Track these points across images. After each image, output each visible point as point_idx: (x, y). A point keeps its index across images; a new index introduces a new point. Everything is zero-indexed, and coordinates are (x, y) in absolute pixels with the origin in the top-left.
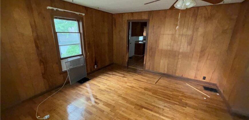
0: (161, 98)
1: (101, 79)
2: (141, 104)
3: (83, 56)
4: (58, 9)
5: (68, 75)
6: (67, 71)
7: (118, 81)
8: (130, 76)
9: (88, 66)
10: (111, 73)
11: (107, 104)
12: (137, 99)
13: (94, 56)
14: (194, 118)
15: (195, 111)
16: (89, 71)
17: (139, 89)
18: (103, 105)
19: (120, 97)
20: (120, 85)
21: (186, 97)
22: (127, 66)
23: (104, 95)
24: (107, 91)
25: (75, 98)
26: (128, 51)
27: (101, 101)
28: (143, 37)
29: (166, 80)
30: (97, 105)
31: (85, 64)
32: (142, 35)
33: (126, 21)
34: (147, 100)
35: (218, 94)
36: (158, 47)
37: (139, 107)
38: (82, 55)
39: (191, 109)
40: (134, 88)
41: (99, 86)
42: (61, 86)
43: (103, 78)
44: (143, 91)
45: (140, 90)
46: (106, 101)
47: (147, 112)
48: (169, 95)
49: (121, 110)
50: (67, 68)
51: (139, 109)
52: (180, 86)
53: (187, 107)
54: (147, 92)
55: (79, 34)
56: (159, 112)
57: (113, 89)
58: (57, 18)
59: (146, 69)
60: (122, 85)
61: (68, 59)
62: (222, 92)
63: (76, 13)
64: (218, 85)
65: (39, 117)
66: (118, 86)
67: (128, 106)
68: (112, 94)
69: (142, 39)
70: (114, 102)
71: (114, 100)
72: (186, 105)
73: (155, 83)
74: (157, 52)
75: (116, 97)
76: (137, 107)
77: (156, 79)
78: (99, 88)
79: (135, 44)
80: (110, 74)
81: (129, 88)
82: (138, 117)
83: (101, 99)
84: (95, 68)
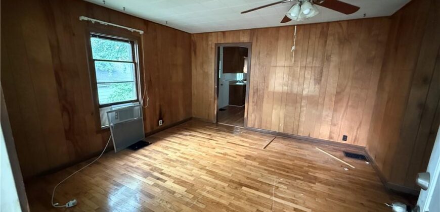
0: (273, 170)
1: (170, 142)
2: (240, 180)
3: (138, 103)
4: (98, 21)
5: (112, 135)
6: (109, 128)
7: (201, 145)
8: (222, 137)
9: (148, 121)
10: (188, 134)
11: (181, 182)
12: (232, 173)
13: (158, 104)
14: (327, 199)
15: (330, 189)
16: (149, 130)
17: (236, 158)
18: (174, 182)
19: (202, 171)
20: (204, 152)
21: (315, 168)
22: (215, 121)
23: (175, 167)
24: (181, 162)
25: (123, 172)
26: (218, 96)
27: (169, 176)
28: (242, 74)
29: (282, 143)
30: (163, 183)
31: (142, 118)
32: (242, 71)
33: (214, 45)
34: (250, 174)
35: (367, 163)
36: (267, 87)
37: (236, 185)
38: (137, 100)
39: (322, 185)
40: (228, 155)
41: (167, 154)
42: (97, 155)
43: (174, 141)
44: (243, 160)
45: (238, 159)
46: (179, 177)
47: (250, 192)
48: (287, 166)
49: (204, 190)
50: (110, 123)
51: (236, 188)
52: (306, 151)
53: (316, 183)
54: (249, 162)
55: (134, 64)
56: (270, 191)
57: (192, 158)
58: (95, 36)
59: (249, 125)
60: (206, 151)
61: (113, 106)
62: (373, 158)
63: (129, 29)
64: (367, 149)
65: (57, 204)
66: (201, 153)
67: (217, 184)
68: (189, 167)
69: (242, 79)
70: (192, 178)
71: (192, 176)
72: (315, 180)
73: (263, 148)
74: (266, 96)
75: (196, 171)
76: (232, 184)
77: (265, 141)
78: (166, 157)
79: (230, 85)
80: (186, 135)
81: (218, 156)
82: (234, 199)
83: (170, 174)
84: (160, 125)
